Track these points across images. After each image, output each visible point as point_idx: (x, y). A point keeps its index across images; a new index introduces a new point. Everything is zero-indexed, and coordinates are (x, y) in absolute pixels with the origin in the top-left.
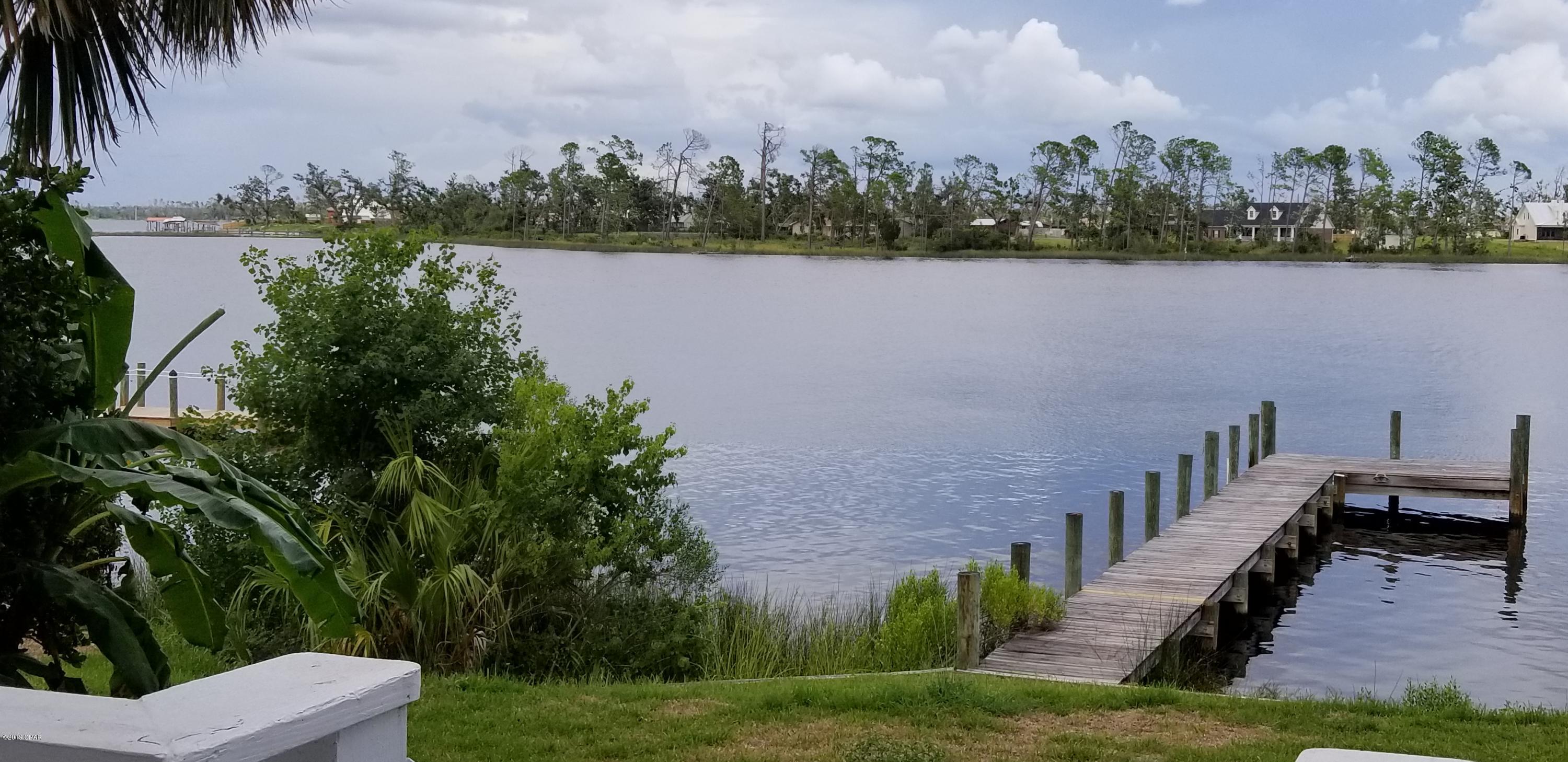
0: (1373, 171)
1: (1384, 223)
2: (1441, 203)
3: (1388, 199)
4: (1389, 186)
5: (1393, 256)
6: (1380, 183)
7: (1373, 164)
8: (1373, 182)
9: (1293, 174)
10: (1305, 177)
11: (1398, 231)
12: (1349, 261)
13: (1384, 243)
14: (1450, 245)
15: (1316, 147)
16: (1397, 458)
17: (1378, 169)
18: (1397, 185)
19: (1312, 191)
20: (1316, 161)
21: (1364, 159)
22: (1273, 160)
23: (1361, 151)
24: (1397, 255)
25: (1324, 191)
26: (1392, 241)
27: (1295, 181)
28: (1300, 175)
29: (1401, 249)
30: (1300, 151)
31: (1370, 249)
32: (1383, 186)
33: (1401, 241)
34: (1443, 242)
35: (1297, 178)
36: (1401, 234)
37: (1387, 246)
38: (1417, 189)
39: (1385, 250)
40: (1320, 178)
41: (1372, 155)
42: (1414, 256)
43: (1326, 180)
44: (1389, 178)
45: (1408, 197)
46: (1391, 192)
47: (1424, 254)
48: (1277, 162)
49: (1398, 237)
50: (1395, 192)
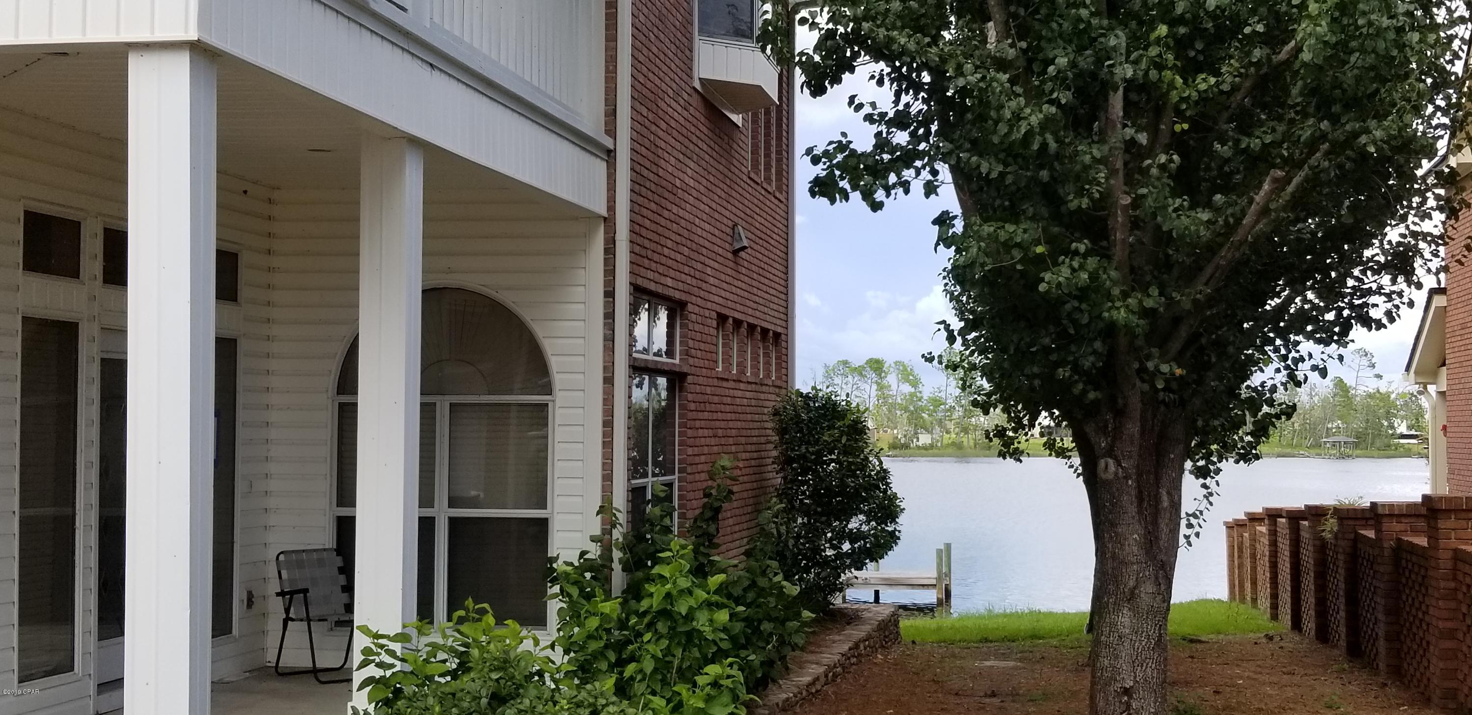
0: (908, 381)
1: (918, 423)
2: (962, 406)
3: (920, 403)
4: (920, 392)
5: (923, 451)
6: (913, 390)
7: (907, 374)
8: (907, 389)
9: (840, 383)
10: (850, 385)
11: (929, 431)
12: (888, 456)
13: (918, 441)
14: (972, 443)
15: (858, 361)
17: (911, 377)
18: (927, 392)
19: (857, 397)
20: (859, 371)
21: (898, 369)
22: (824, 371)
23: (896, 363)
24: (928, 450)
25: (866, 396)
26: (925, 439)
27: (842, 388)
28: (846, 384)
29: (932, 446)
30: (845, 363)
31: (906, 446)
32: (915, 393)
33: (932, 438)
34: (965, 440)
35: (844, 386)
36: (932, 433)
37: (920, 444)
38: (943, 395)
39: (918, 447)
40: (863, 386)
41: (905, 369)
42: (941, 451)
43: (868, 387)
44: (920, 386)
45: (937, 402)
46: (922, 397)
47: (950, 450)
48: (827, 372)
49: (929, 436)
50: (925, 398)
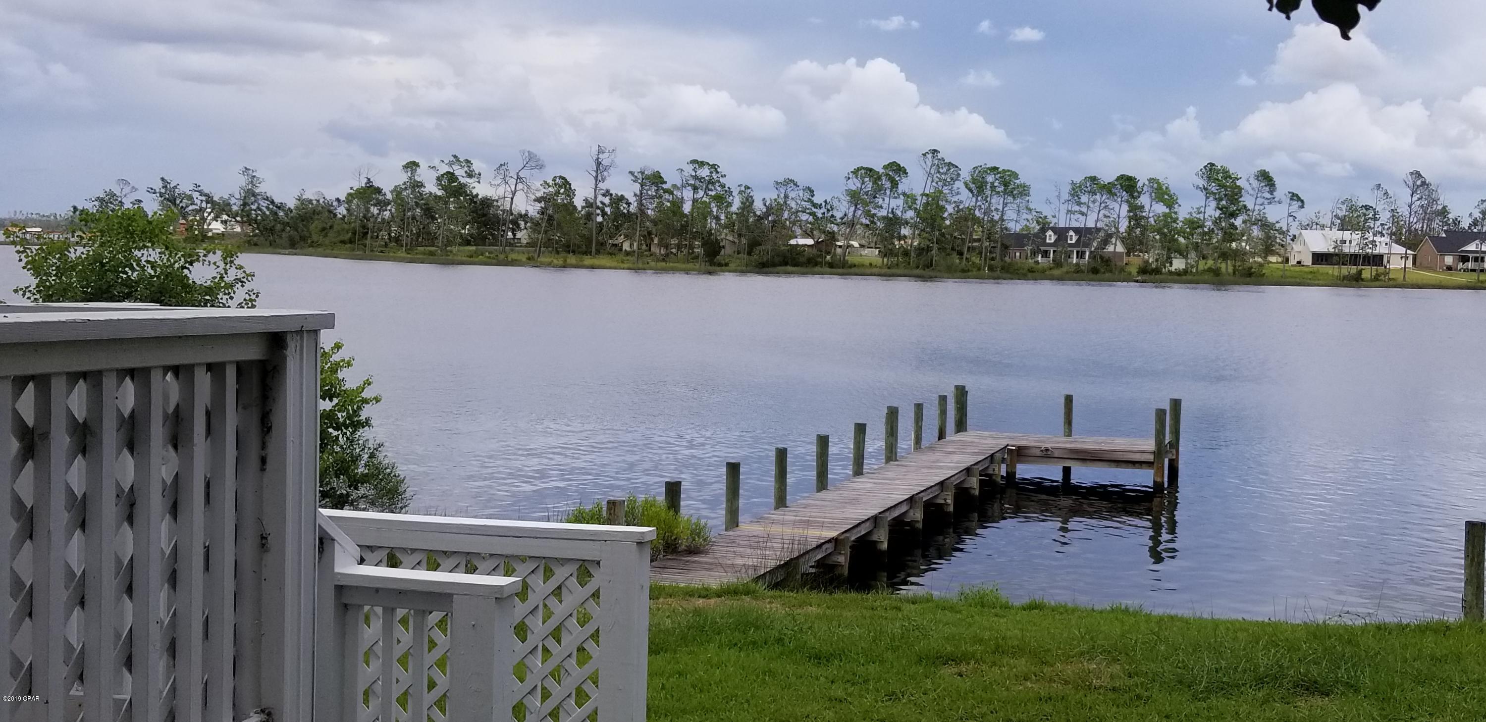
0: (1162, 200)
1: (1171, 248)
2: (1222, 229)
3: (1175, 225)
4: (1176, 213)
5: (1176, 277)
6: (1167, 210)
7: (1162, 193)
8: (1160, 209)
9: (1086, 201)
10: (1097, 204)
11: (1183, 254)
12: (1137, 281)
13: (1171, 266)
14: (1230, 269)
15: (1108, 176)
16: (1070, 435)
17: (1166, 197)
18: (1183, 212)
19: (1105, 216)
20: (1108, 189)
21: (1152, 187)
22: (1070, 187)
23: (1150, 180)
24: (1181, 277)
25: (1115, 216)
26: (1178, 264)
27: (1088, 207)
28: (1094, 202)
29: (1185, 272)
30: (1093, 179)
31: (1157, 271)
32: (1170, 213)
33: (1187, 264)
34: (1223, 266)
35: (1091, 205)
36: (1186, 257)
37: (1173, 269)
38: (1201, 216)
39: (1170, 273)
40: (1112, 204)
41: (1160, 187)
42: (1195, 278)
43: (1117, 207)
44: (1176, 206)
45: (1194, 224)
46: (1177, 219)
47: (1206, 277)
48: (1073, 189)
49: (1184, 261)
50: (1181, 219)
